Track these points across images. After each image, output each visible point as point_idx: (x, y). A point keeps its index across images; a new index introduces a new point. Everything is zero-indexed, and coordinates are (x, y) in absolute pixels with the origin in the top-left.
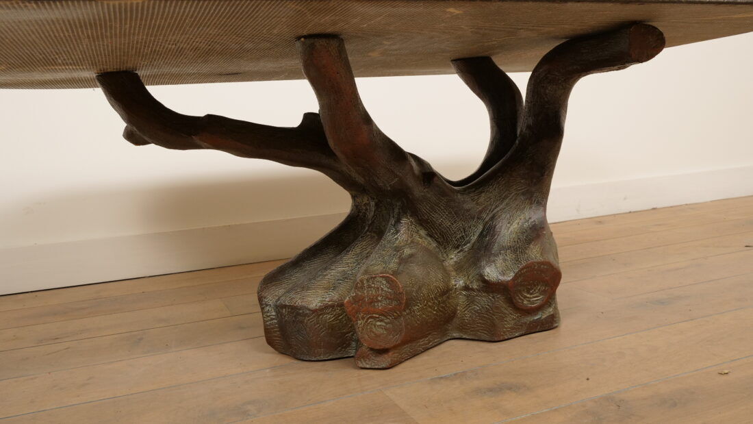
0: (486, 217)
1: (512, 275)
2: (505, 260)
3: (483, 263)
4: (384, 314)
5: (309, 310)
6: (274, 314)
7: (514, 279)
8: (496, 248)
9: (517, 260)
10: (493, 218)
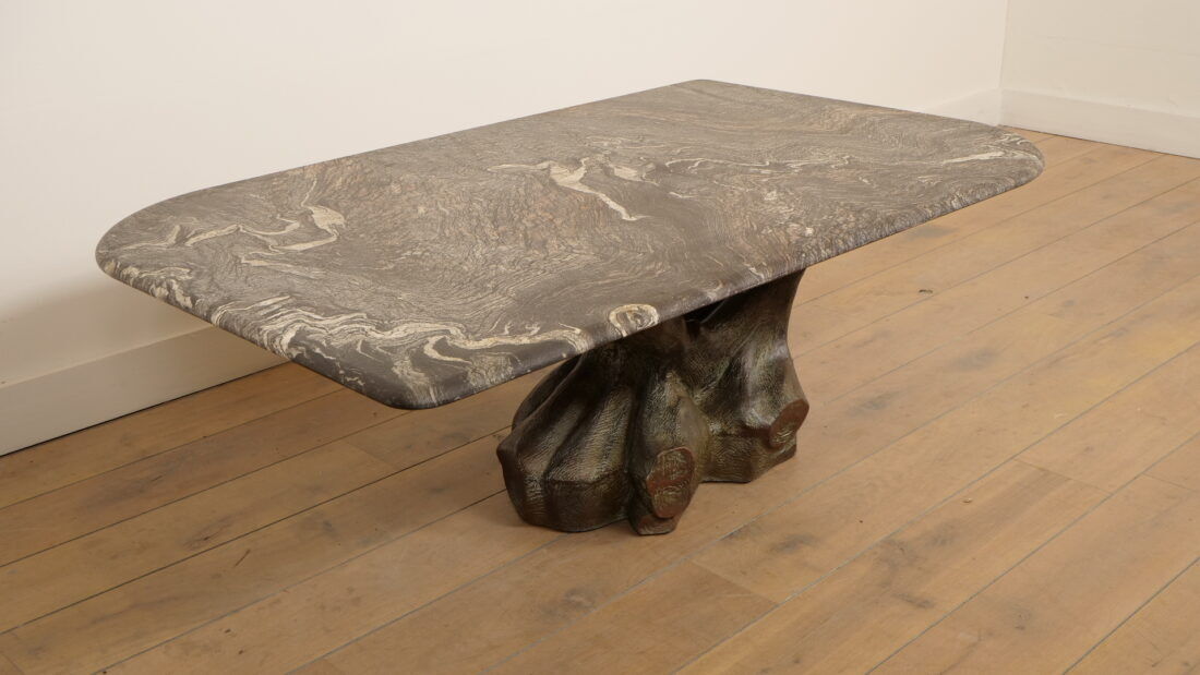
0: (733, 353)
1: (773, 419)
2: (762, 403)
3: (742, 409)
4: (675, 483)
5: (587, 483)
6: (540, 488)
7: (774, 423)
8: (750, 388)
9: (775, 404)
10: (740, 353)
